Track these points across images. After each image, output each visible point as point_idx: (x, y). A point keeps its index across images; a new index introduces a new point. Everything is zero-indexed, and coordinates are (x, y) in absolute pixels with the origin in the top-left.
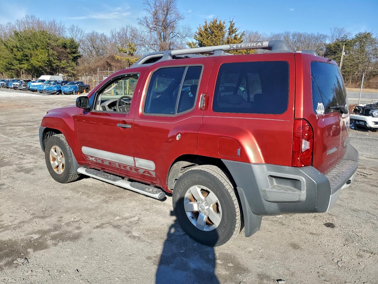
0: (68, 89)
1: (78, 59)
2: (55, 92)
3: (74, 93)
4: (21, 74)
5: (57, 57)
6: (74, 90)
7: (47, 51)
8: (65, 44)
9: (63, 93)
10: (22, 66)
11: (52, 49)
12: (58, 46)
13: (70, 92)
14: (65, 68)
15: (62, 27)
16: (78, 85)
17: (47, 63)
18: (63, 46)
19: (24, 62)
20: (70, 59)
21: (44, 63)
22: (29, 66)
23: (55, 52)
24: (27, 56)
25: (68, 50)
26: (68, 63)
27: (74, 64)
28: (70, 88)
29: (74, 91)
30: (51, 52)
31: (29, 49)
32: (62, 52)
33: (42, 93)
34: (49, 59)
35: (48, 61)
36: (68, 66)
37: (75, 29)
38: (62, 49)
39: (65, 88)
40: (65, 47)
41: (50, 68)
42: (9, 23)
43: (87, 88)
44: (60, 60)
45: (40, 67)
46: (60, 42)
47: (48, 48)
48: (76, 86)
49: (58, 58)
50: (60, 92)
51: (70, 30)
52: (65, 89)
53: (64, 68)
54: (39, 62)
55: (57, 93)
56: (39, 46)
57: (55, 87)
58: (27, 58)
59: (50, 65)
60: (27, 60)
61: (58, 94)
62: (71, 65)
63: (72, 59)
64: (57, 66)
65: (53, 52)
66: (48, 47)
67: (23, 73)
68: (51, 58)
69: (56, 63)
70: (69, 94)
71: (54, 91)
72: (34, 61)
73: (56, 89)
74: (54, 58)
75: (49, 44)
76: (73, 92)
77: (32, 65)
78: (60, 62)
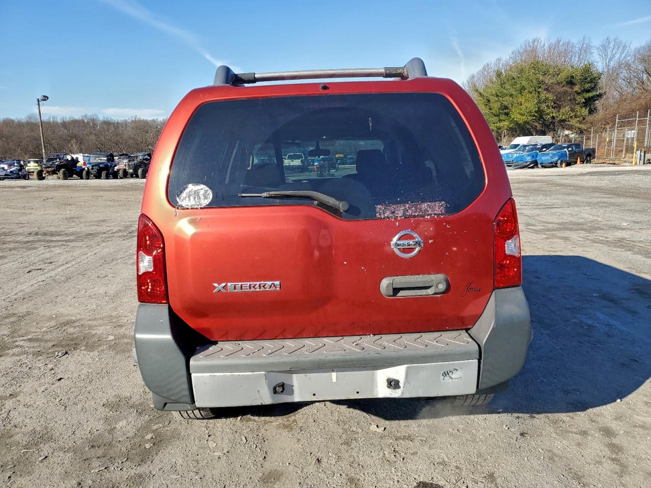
0: (548, 157)
1: (595, 100)
2: (528, 163)
3: (559, 165)
4: (503, 137)
5: (552, 104)
6: (559, 159)
7: (537, 94)
8: (572, 77)
9: (540, 166)
10: (502, 124)
11: (547, 89)
12: (558, 83)
13: (551, 163)
14: (566, 121)
15: (585, 46)
16: (570, 149)
17: (534, 116)
18: (567, 82)
19: (503, 117)
20: (579, 104)
21: (530, 116)
22: (511, 124)
23: (550, 96)
24: (506, 108)
25: (577, 88)
26: (572, 110)
27: (585, 111)
28: (551, 157)
29: (559, 162)
30: (544, 95)
31: (511, 95)
32: (565, 92)
33: (510, 166)
34: (538, 109)
35: (536, 112)
36: (571, 117)
37: (612, 45)
38: (564, 88)
39: (543, 156)
40: (571, 82)
41: (542, 124)
42: (499, 60)
43: (589, 155)
44: (557, 107)
45: (526, 122)
46: (563, 76)
47: (540, 90)
48: (565, 151)
49: (555, 104)
50: (535, 164)
51: (601, 48)
52: (544, 158)
53: (564, 121)
54: (522, 115)
55: (532, 165)
56: (525, 89)
57: (529, 155)
58: (506, 111)
59: (541, 117)
60: (507, 114)
61: (532, 168)
62: (578, 113)
63: (584, 103)
64: (553, 118)
65: (547, 96)
66: (540, 87)
67: (504, 136)
68: (543, 106)
69: (550, 113)
70: (550, 167)
71: (526, 162)
72: (516, 116)
73: (529, 159)
74: (547, 106)
75: (541, 83)
76: (557, 163)
77: (512, 121)
78: (559, 111)
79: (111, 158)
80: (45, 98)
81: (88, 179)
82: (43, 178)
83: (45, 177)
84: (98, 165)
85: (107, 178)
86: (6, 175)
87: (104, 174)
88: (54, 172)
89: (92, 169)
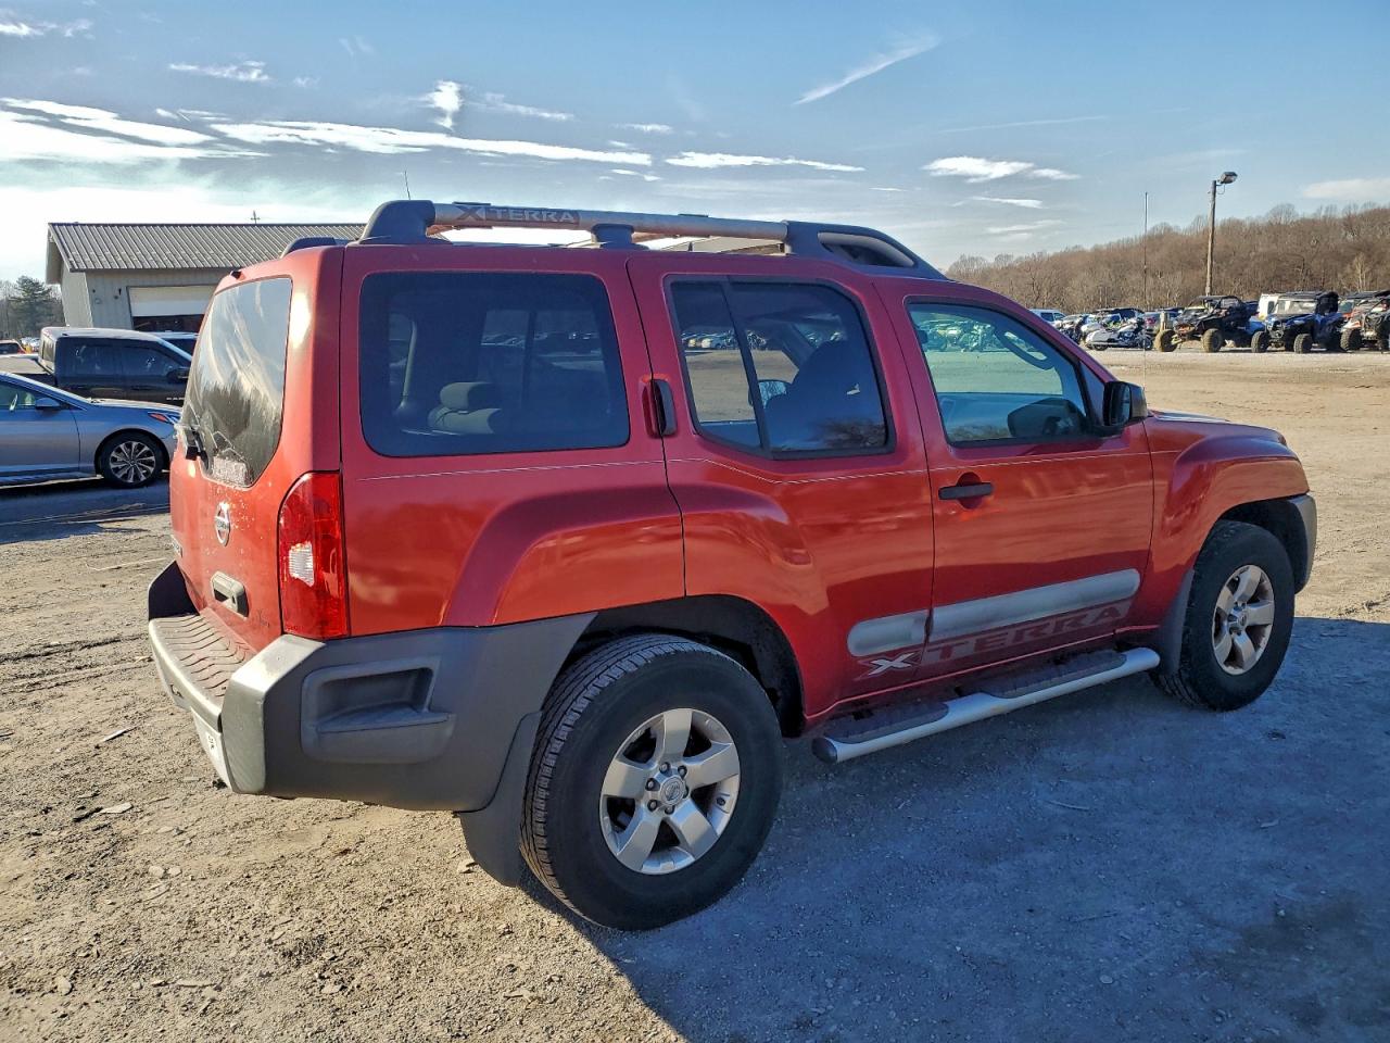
79: (1329, 303)
80: (1229, 178)
81: (1263, 350)
82: (1172, 348)
83: (1176, 345)
84: (1289, 320)
85: (1306, 349)
86: (1110, 340)
87: (1299, 340)
88: (1193, 336)
89: (1275, 328)
